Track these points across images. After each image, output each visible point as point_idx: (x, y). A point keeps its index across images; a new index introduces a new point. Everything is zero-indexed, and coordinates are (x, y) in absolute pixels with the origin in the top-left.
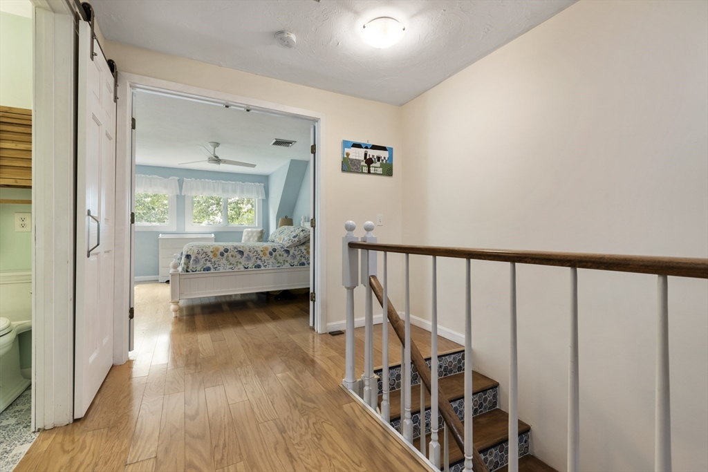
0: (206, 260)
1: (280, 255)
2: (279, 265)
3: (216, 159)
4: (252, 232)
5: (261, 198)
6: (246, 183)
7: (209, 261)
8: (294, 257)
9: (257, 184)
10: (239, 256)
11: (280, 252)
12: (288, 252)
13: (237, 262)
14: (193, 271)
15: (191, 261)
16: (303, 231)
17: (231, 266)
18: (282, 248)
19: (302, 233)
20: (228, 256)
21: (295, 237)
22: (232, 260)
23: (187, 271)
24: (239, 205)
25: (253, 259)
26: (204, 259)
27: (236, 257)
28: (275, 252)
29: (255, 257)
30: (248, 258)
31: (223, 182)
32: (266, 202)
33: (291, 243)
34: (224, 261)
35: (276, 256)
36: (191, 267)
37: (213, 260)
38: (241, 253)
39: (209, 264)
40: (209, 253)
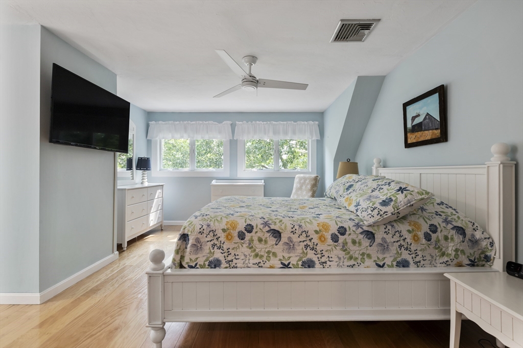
0: (214, 245)
1: (354, 242)
2: (352, 262)
3: (251, 79)
4: (305, 179)
5: (315, 138)
6: (298, 122)
7: (219, 248)
8: (384, 247)
9: (311, 122)
10: (272, 241)
11: (354, 236)
12: (370, 235)
13: (269, 252)
14: (191, 267)
15: (189, 246)
16: (401, 190)
17: (257, 260)
18: (358, 226)
19: (401, 197)
20: (251, 240)
21: (385, 203)
22: (259, 247)
23: (181, 267)
24: (293, 149)
25: (300, 248)
26: (210, 244)
27: (266, 242)
28: (343, 234)
29: (303, 244)
30: (290, 246)
31: (274, 122)
32: (320, 143)
33: (377, 218)
34: (244, 249)
35: (345, 244)
36: (187, 259)
37: (225, 247)
38: (277, 234)
39: (218, 255)
40: (220, 233)
